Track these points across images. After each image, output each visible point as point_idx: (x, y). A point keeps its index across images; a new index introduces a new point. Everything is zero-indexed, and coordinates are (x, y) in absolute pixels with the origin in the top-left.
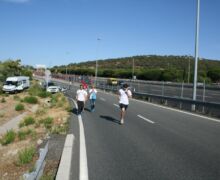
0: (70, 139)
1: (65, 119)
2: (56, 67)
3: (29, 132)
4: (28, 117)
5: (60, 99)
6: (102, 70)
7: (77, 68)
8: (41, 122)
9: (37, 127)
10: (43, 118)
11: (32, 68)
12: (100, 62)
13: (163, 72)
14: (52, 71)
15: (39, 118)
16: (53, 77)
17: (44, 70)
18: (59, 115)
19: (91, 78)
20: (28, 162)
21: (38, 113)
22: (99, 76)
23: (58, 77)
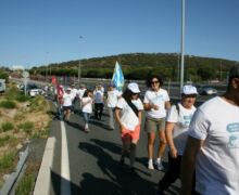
0: (51, 142)
1: (46, 123)
2: (35, 68)
3: (8, 138)
4: (5, 123)
5: (40, 102)
6: (86, 71)
7: (58, 69)
8: (20, 127)
9: (16, 132)
10: (23, 122)
11: (7, 69)
12: (84, 61)
13: (151, 71)
14: (31, 72)
15: (18, 123)
16: (31, 79)
17: (21, 71)
18: (40, 119)
19: (74, 79)
20: (7, 167)
21: (16, 118)
22: (83, 76)
23: (37, 79)
